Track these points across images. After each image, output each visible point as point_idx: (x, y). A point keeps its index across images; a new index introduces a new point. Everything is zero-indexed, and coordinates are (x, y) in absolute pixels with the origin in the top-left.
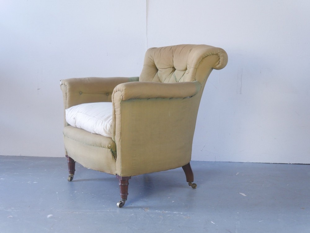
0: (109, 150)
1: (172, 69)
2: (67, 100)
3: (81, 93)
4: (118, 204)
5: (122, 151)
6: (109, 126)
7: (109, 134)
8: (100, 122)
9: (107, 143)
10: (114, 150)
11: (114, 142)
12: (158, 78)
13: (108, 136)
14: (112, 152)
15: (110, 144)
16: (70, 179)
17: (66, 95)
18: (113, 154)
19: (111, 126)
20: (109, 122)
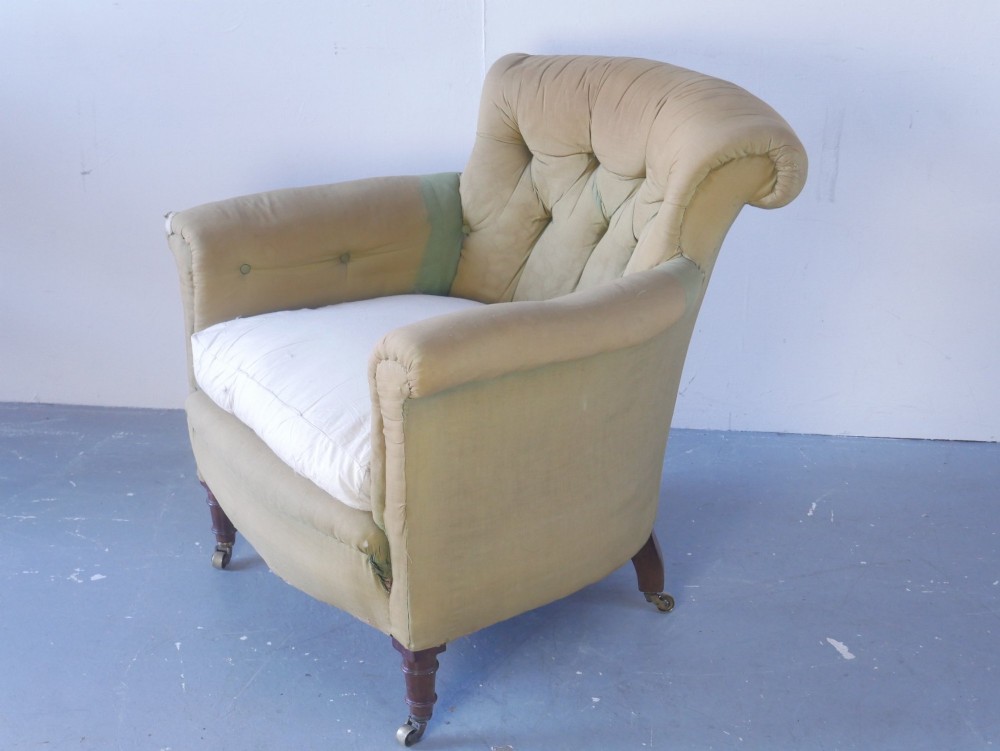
0: (364, 557)
1: (585, 162)
2: (196, 295)
3: (244, 270)
4: (402, 733)
5: (411, 568)
6: (358, 473)
7: (361, 500)
8: (326, 448)
9: (354, 530)
10: (379, 560)
11: (382, 533)
12: (534, 188)
13: (357, 505)
14: (376, 566)
15: (364, 538)
16: (220, 560)
17: (192, 279)
18: (378, 571)
19: (369, 470)
20: (362, 455)
